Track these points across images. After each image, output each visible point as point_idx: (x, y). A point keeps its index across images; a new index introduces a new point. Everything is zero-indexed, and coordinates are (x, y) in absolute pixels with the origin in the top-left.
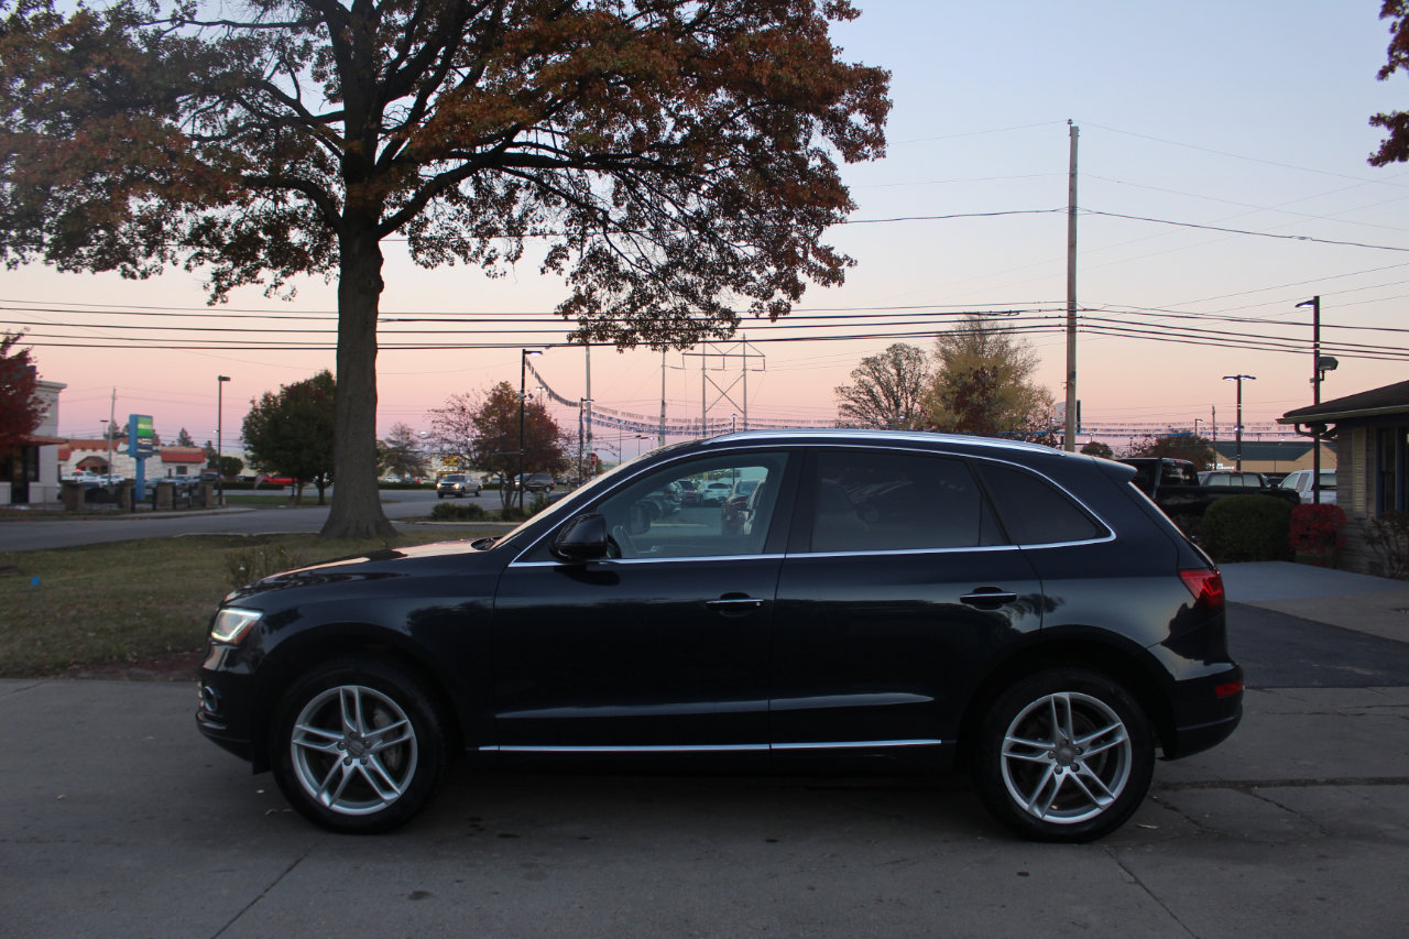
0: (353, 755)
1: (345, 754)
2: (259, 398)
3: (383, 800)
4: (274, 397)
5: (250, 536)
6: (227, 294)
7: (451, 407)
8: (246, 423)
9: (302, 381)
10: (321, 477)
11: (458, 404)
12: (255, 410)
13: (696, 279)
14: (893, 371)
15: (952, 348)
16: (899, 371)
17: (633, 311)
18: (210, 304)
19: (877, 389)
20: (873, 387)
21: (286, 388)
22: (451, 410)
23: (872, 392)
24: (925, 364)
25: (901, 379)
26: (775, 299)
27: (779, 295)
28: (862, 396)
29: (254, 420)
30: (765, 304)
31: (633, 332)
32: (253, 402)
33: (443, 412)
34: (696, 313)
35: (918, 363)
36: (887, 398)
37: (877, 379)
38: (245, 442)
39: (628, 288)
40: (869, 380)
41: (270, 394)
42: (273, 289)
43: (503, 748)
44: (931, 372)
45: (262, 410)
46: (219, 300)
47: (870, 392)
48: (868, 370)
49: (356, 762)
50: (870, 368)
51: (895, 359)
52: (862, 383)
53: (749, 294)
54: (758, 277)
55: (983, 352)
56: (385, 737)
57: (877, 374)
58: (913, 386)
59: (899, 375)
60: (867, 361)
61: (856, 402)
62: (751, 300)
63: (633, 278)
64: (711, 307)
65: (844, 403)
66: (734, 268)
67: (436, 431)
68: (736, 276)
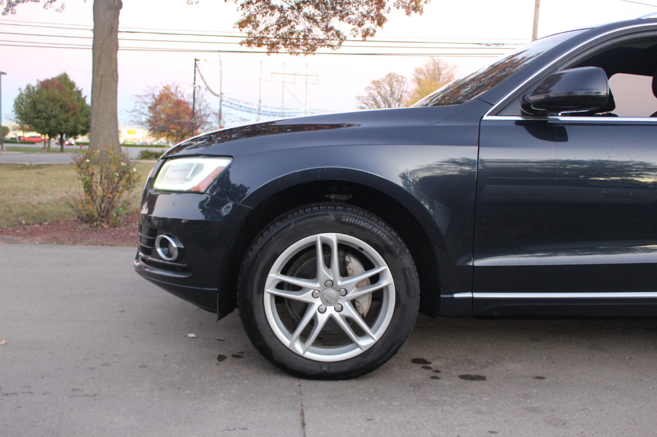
0: (327, 302)
1: (318, 303)
2: (24, 88)
3: (358, 346)
4: (33, 87)
5: (31, 165)
6: (15, 8)
7: (146, 94)
8: (16, 102)
9: (50, 78)
10: (62, 136)
11: (151, 92)
12: (21, 94)
13: (317, 12)
14: (388, 88)
15: (422, 77)
16: (392, 88)
17: (278, 29)
18: (4, 14)
19: (379, 99)
20: (377, 97)
21: (41, 82)
22: (146, 96)
23: (376, 99)
24: (406, 85)
25: (393, 93)
26: (365, 27)
27: (368, 24)
28: (370, 102)
29: (21, 100)
30: (360, 29)
31: (278, 43)
32: (20, 89)
33: (142, 96)
34: (318, 33)
35: (402, 84)
36: (384, 103)
37: (379, 93)
38: (16, 113)
39: (277, 14)
40: (374, 93)
41: (30, 85)
42: (50, 4)
43: (477, 295)
44: (410, 90)
45: (26, 95)
46: (10, 12)
47: (375, 99)
48: (374, 87)
49: (331, 310)
50: (376, 86)
51: (390, 81)
52: (371, 95)
53: (349, 23)
54: (356, 12)
55: (439, 79)
56: (359, 285)
57: (379, 90)
58: (399, 97)
59: (391, 91)
60: (374, 82)
61: (367, 105)
62: (351, 26)
63: (281, 10)
64: (328, 29)
65: (360, 105)
66: (341, 6)
67: (137, 108)
68: (341, 12)
